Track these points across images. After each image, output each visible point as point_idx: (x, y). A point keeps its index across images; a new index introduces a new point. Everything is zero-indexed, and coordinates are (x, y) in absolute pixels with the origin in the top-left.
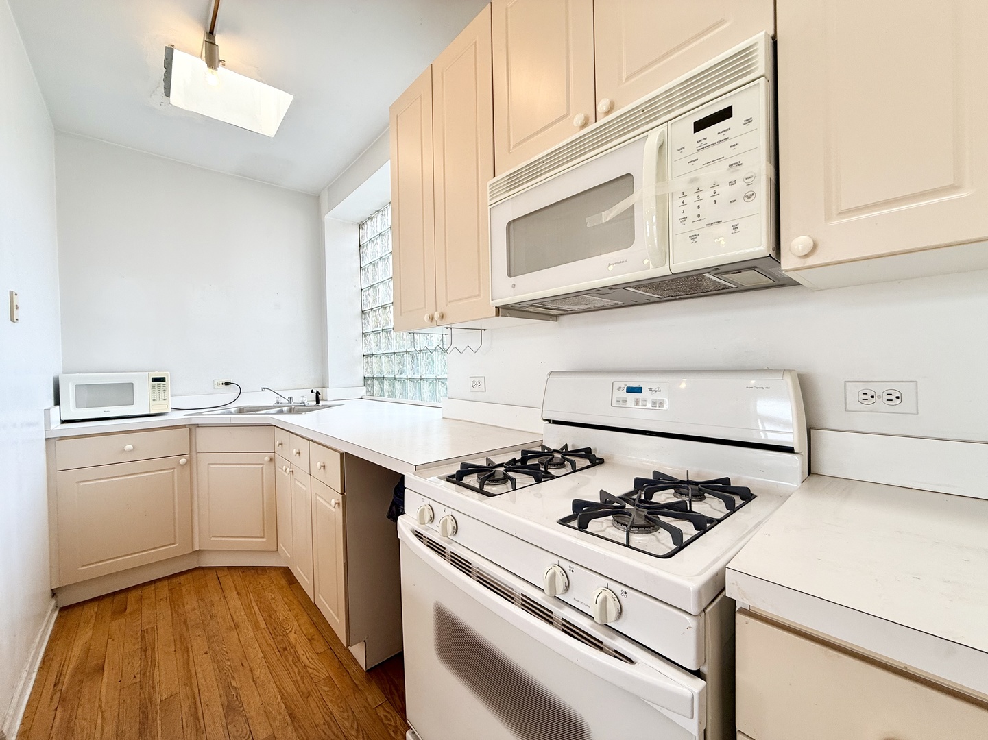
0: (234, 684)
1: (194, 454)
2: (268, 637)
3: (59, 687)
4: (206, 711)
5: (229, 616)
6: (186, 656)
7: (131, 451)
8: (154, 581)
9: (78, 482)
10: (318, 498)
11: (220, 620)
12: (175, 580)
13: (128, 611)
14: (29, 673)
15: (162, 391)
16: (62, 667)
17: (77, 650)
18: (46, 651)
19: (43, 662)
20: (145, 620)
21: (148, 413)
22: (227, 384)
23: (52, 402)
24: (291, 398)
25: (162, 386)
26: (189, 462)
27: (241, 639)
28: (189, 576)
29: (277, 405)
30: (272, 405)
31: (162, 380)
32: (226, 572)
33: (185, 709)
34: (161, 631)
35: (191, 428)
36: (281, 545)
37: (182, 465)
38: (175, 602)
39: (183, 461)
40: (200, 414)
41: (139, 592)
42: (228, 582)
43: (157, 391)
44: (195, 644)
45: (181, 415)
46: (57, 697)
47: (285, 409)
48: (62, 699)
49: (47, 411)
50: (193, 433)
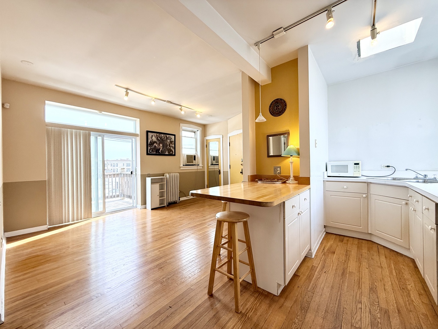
0: (376, 284)
1: (369, 194)
2: (396, 279)
3: (324, 251)
4: (363, 284)
5: (379, 262)
6: (359, 265)
7: (345, 188)
8: (353, 238)
9: (331, 195)
10: (426, 225)
11: (375, 262)
12: (360, 241)
13: (343, 242)
14: (318, 243)
15: (358, 168)
16: (325, 247)
17: (329, 245)
18: (322, 241)
19: (321, 243)
20: (348, 247)
21: (353, 176)
22: (388, 166)
23: (325, 170)
24: (426, 175)
25: (358, 166)
26: (367, 197)
27: (383, 273)
28: (366, 241)
29: (416, 178)
30: (413, 178)
31: (358, 164)
32: (382, 247)
33: (356, 279)
34: (353, 253)
35: (368, 184)
36: (411, 247)
37: (364, 197)
38: (359, 248)
39: (364, 196)
40: (373, 178)
41: (348, 238)
42: (382, 251)
43: (356, 168)
44: (363, 264)
45: (365, 178)
46: (323, 252)
47: (421, 180)
48: (324, 254)
49: (324, 172)
50: (369, 185)
